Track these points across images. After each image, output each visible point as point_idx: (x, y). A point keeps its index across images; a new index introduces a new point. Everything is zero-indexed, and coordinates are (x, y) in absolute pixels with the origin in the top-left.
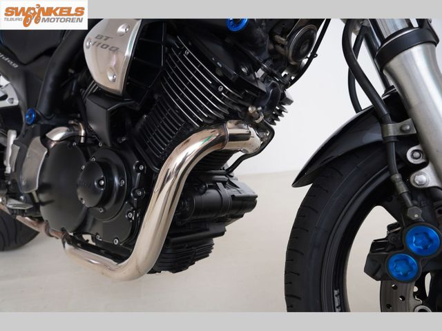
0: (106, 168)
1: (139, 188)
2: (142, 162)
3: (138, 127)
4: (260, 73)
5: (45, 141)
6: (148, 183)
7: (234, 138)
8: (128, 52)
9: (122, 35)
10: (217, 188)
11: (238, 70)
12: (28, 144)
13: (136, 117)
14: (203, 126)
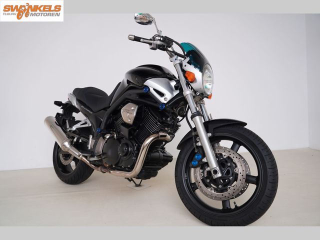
0: (127, 145)
1: (136, 151)
2: (137, 143)
3: (135, 134)
4: (169, 119)
5: (104, 138)
6: (138, 149)
7: (162, 136)
8: (135, 115)
9: (133, 110)
10: (158, 152)
11: (162, 119)
12: (98, 139)
13: (135, 130)
14: (154, 133)
